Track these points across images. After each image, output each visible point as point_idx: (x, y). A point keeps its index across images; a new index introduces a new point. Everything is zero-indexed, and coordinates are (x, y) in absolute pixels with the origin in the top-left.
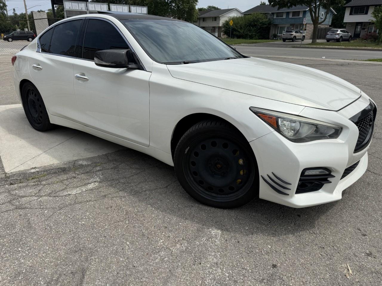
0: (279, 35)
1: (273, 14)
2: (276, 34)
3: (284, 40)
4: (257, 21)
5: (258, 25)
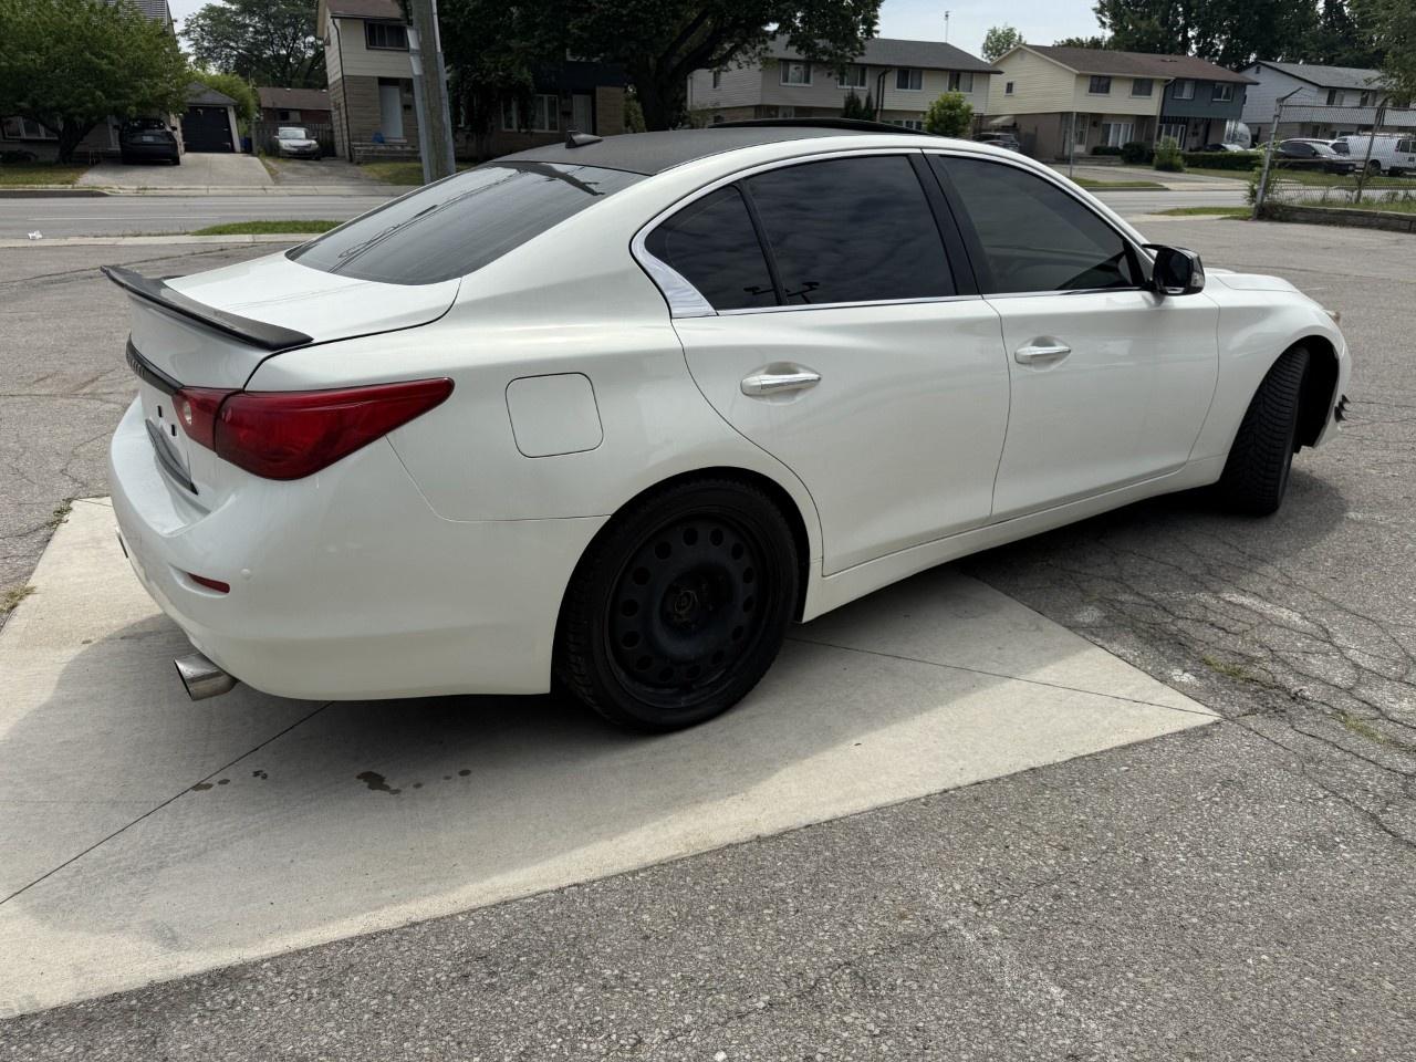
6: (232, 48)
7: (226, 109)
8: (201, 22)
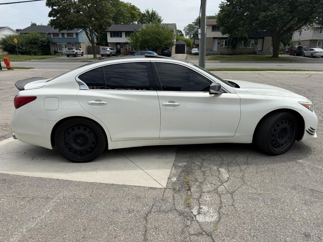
0: (59, 51)
1: (49, 34)
2: (56, 51)
3: (68, 56)
4: (37, 39)
5: (39, 43)
6: (192, 32)
7: (185, 45)
8: (187, 27)
